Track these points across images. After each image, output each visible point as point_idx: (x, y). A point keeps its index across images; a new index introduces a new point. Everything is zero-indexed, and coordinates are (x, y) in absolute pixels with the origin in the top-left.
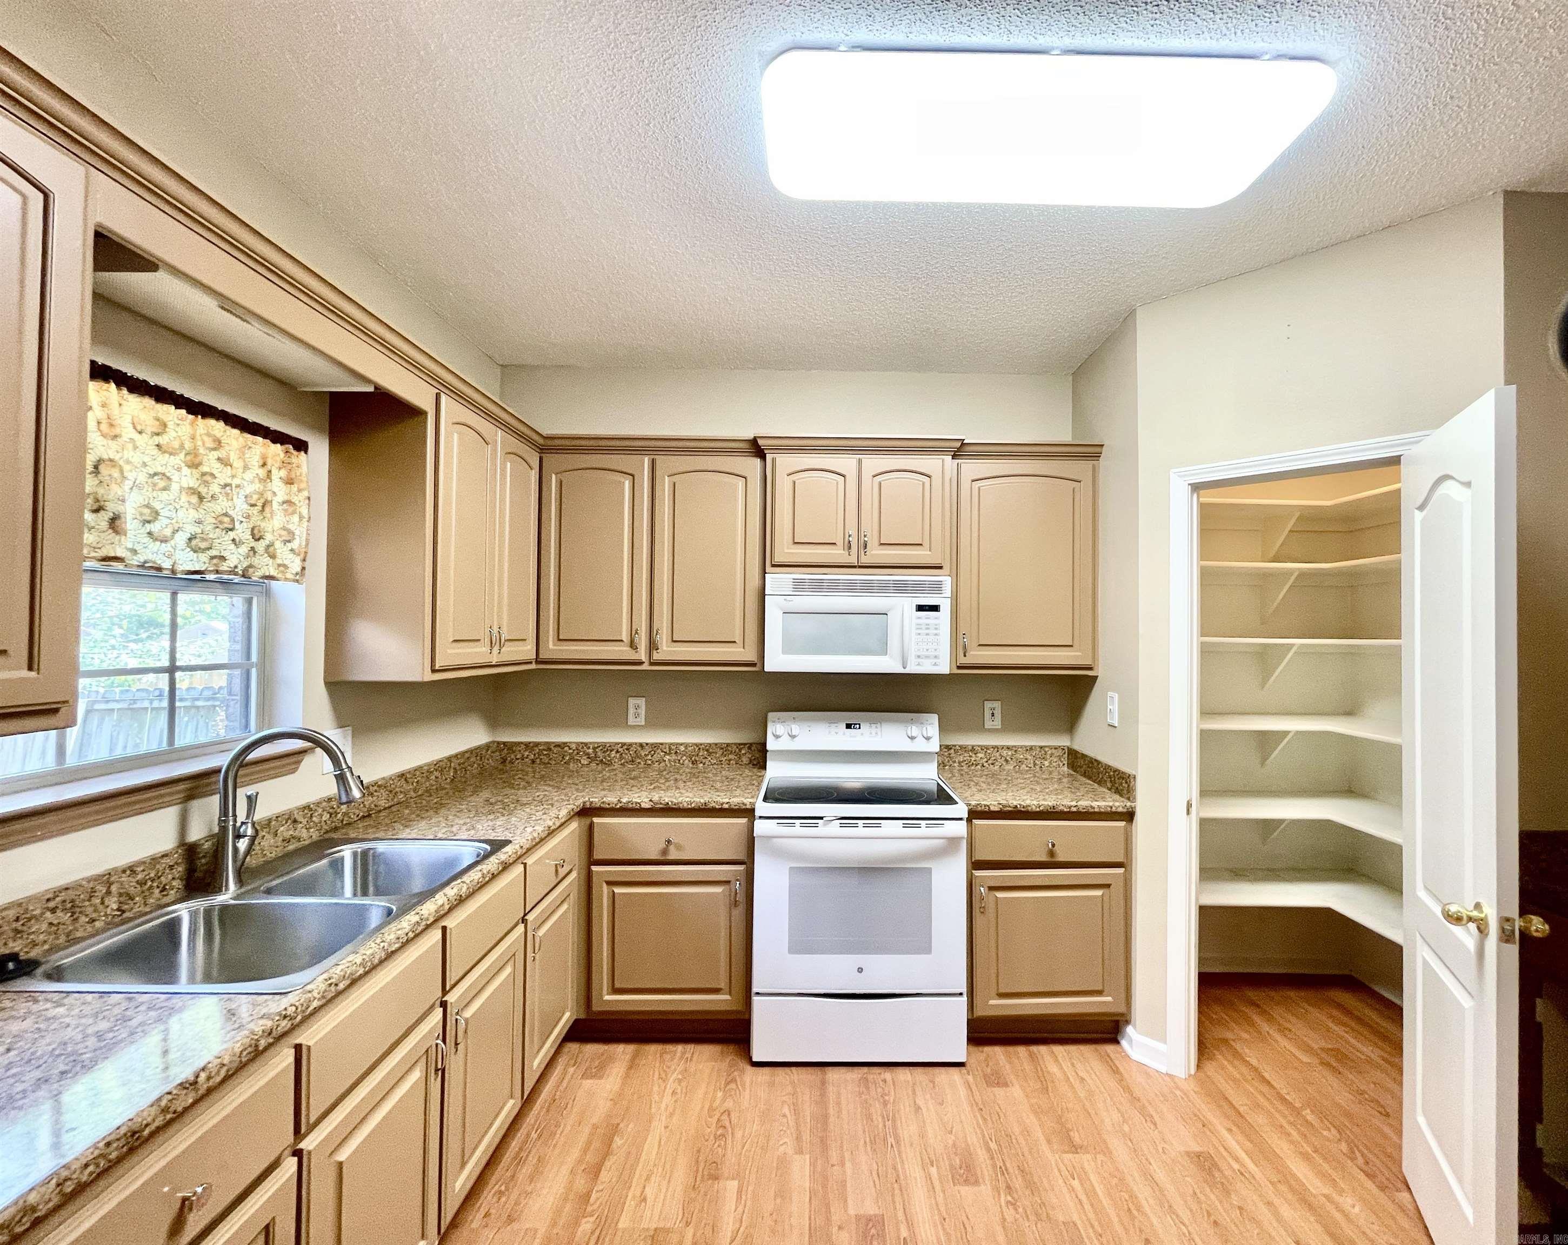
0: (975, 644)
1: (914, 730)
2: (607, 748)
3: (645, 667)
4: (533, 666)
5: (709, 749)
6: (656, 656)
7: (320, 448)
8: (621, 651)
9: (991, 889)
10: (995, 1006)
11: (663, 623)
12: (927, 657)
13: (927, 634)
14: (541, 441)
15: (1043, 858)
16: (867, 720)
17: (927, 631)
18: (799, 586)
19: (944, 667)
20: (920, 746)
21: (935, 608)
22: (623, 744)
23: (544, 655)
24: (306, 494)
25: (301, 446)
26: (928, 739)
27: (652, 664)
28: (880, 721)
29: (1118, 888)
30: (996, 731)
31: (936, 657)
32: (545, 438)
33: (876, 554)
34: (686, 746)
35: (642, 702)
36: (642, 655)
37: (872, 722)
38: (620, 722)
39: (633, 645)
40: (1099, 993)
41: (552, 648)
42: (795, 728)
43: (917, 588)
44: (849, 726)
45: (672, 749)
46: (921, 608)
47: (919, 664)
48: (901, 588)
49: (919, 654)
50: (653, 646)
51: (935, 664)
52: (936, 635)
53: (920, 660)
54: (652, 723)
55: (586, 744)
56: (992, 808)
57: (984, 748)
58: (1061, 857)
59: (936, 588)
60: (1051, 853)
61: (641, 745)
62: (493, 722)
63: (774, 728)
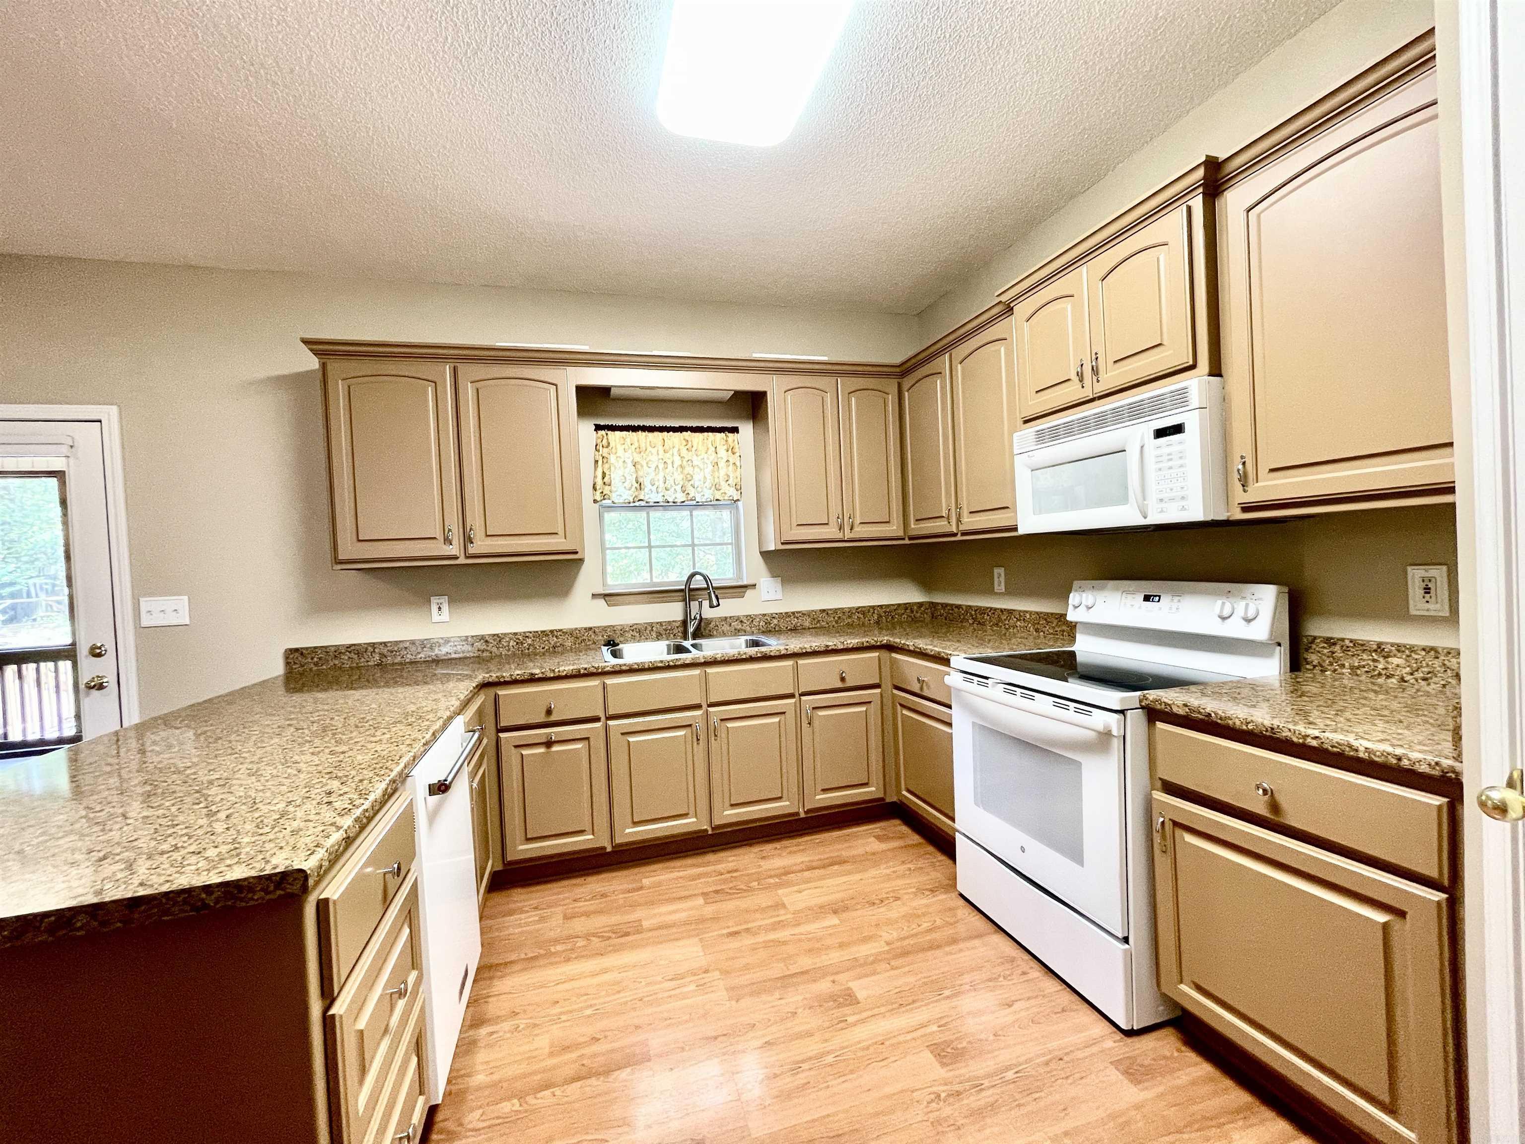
0: (1266, 476)
1: (1227, 607)
2: (982, 611)
3: (959, 538)
4: (907, 542)
6: (962, 528)
7: (747, 427)
8: (944, 526)
9: (1181, 828)
11: (963, 502)
12: (1172, 499)
13: (1171, 468)
14: (898, 370)
16: (1166, 592)
17: (1170, 464)
18: (1040, 436)
19: (1195, 512)
20: (1236, 630)
21: (1178, 429)
22: (991, 609)
23: (909, 534)
24: (738, 454)
25: (735, 430)
26: (1247, 620)
27: (963, 534)
28: (1184, 593)
30: (1435, 620)
31: (1183, 498)
32: (898, 366)
33: (1111, 378)
34: (1031, 613)
35: (1002, 571)
36: (953, 526)
38: (989, 591)
39: (949, 521)
41: (916, 528)
42: (1089, 599)
43: (1157, 405)
44: (1147, 598)
45: (1021, 615)
46: (1160, 433)
47: (1162, 511)
48: (1136, 412)
49: (1161, 497)
50: (959, 519)
51: (1183, 508)
52: (1181, 466)
53: (1163, 505)
54: (1010, 592)
55: (970, 607)
56: (1175, 709)
59: (1181, 397)
61: (1002, 610)
62: (926, 585)
63: (1074, 598)
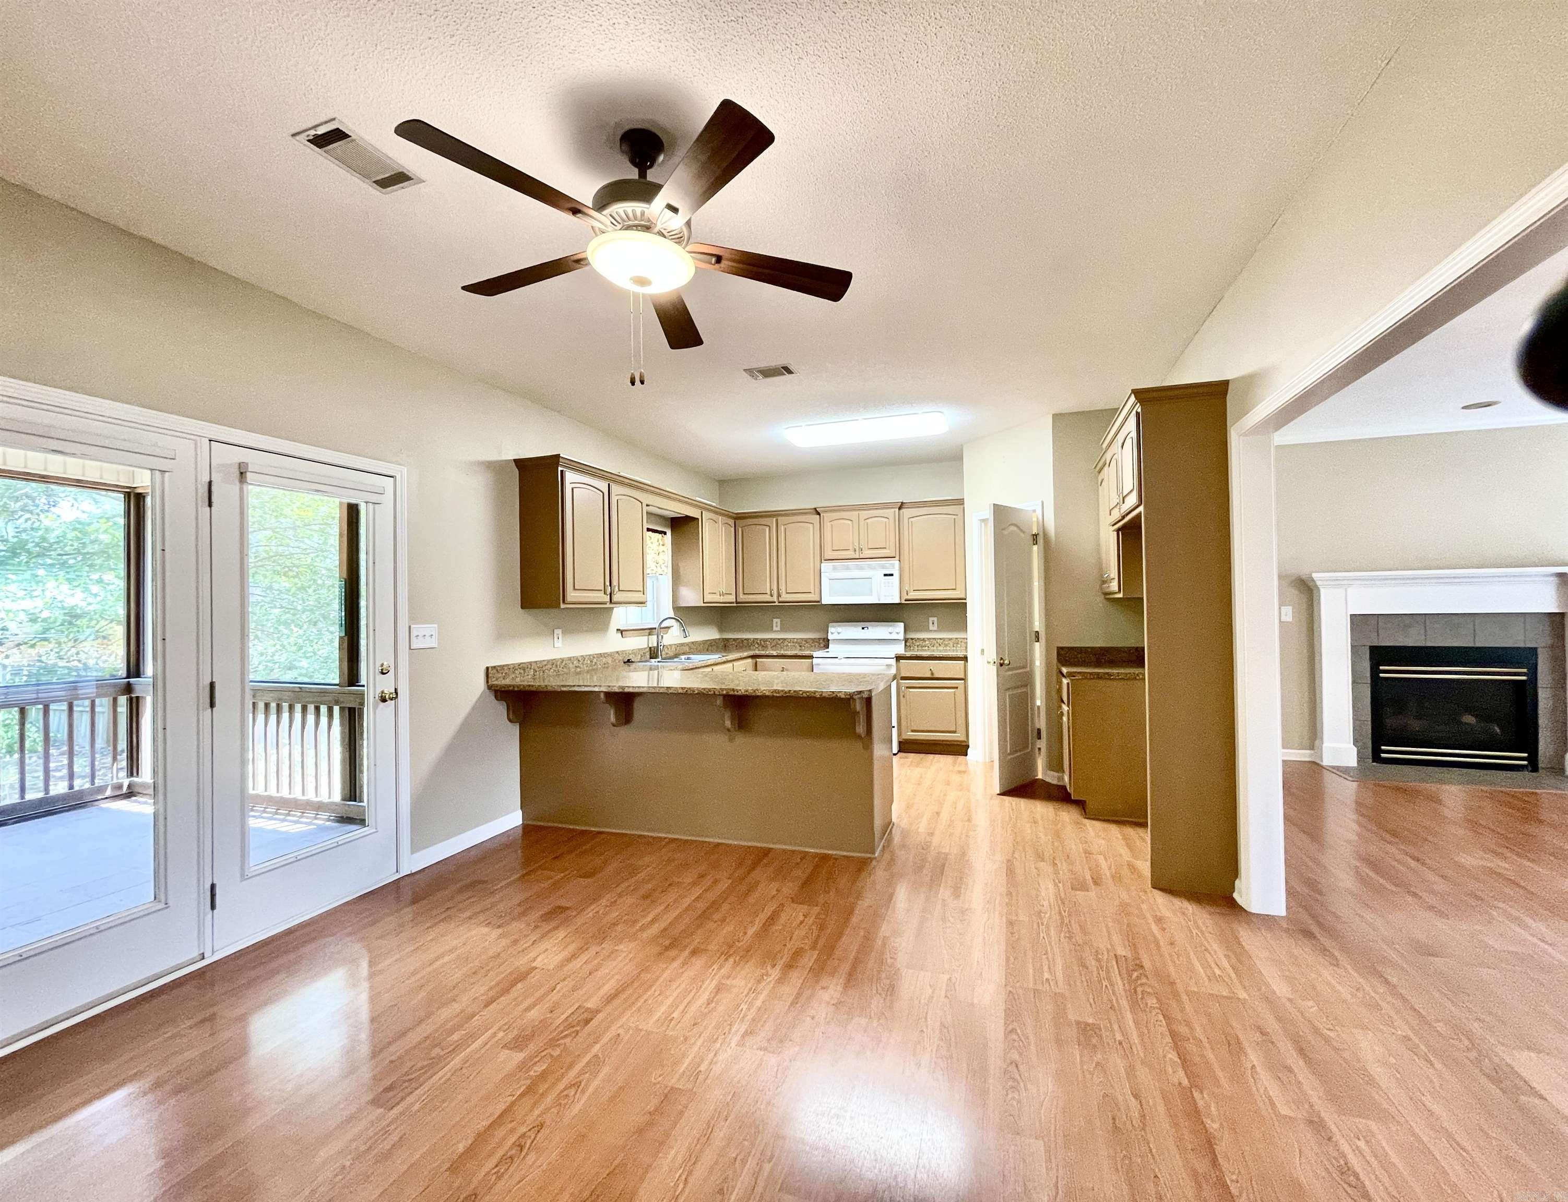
0: (912, 590)
1: (890, 629)
2: (765, 640)
3: (777, 604)
4: (735, 605)
5: (806, 640)
6: (780, 599)
7: (669, 533)
8: (767, 598)
9: (907, 687)
10: (910, 735)
11: (782, 587)
12: (886, 596)
13: (889, 586)
14: (735, 516)
15: (929, 675)
16: (871, 625)
18: (835, 568)
19: (897, 601)
20: (894, 636)
21: (892, 575)
22: (771, 639)
23: (738, 600)
24: (666, 549)
25: (665, 533)
26: (897, 633)
27: (780, 602)
28: (877, 626)
29: (961, 687)
30: (935, 631)
31: (892, 596)
32: (736, 514)
33: (867, 553)
34: (797, 639)
35: (779, 620)
36: (775, 599)
37: (873, 626)
38: (770, 629)
39: (772, 596)
40: (955, 732)
41: (742, 598)
42: (839, 629)
43: (884, 566)
44: (863, 628)
45: (791, 640)
46: (885, 575)
47: (883, 599)
48: (877, 567)
49: (883, 595)
50: (779, 595)
51: (892, 599)
52: (893, 586)
53: (884, 597)
54: (783, 629)
55: (757, 639)
57: (929, 639)
58: (936, 676)
59: (892, 566)
60: (932, 674)
61: (779, 639)
62: (721, 630)
63: (831, 630)
